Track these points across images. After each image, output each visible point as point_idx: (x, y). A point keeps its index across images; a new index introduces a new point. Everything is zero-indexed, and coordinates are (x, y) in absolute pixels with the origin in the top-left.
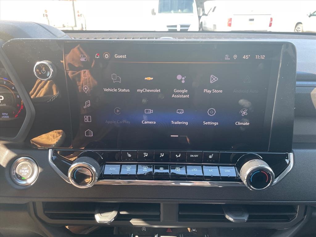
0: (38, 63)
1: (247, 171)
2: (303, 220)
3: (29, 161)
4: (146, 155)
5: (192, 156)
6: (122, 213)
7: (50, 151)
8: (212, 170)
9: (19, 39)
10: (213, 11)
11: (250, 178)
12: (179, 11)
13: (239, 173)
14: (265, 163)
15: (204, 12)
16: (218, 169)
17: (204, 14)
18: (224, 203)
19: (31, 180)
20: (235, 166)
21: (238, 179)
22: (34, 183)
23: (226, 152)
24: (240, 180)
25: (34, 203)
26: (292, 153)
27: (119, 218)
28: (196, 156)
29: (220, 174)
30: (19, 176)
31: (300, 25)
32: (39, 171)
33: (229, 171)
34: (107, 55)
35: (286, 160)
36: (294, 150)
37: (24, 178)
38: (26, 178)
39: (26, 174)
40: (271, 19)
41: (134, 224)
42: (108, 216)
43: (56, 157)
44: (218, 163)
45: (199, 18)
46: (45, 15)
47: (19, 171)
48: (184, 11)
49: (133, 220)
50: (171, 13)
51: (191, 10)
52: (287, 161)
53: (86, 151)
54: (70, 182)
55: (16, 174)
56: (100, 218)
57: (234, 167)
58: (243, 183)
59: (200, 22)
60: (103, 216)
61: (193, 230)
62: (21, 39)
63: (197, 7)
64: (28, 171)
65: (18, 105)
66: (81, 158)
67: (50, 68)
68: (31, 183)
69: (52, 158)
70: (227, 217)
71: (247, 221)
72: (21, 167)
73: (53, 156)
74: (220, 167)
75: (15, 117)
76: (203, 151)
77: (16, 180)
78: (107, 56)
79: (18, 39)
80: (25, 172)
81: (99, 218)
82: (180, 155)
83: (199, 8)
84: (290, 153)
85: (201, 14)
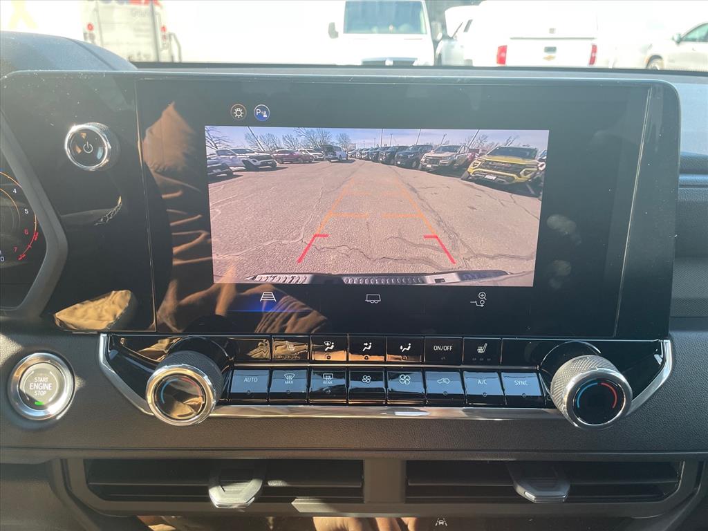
0: (74, 129)
1: (568, 382)
2: (693, 494)
3: (53, 362)
4: (330, 346)
5: (438, 348)
6: (272, 484)
7: (103, 337)
8: (484, 381)
9: (30, 73)
10: (466, 30)
11: (576, 398)
12: (391, 28)
13: (549, 389)
14: (610, 363)
15: (446, 32)
16: (497, 380)
17: (445, 37)
18: (512, 457)
19: (56, 409)
20: (537, 372)
21: (545, 401)
22: (63, 413)
23: (517, 339)
24: (551, 405)
25: (64, 462)
26: (669, 341)
27: (264, 495)
28: (447, 348)
29: (503, 390)
30: (28, 399)
31: (659, 61)
32: (77, 385)
33: (524, 384)
34: (240, 111)
35: (657, 356)
36: (672, 333)
37: (41, 402)
38: (44, 403)
39: (44, 393)
40: (594, 49)
41: (301, 510)
42: (241, 491)
43: (117, 352)
44: (498, 364)
45: (434, 44)
46: (88, 35)
47: (27, 385)
48: (402, 28)
49: (298, 501)
50: (372, 33)
51: (416, 27)
52: (659, 359)
53: (188, 337)
54: (152, 412)
55: (20, 391)
56: (222, 496)
57: (535, 374)
58: (559, 410)
59: (438, 52)
60: (229, 492)
61: (440, 523)
62: (36, 71)
63: (431, 20)
64: (49, 387)
65: (26, 232)
66: (175, 354)
67: (103, 139)
68: (57, 415)
69: (107, 355)
70: (520, 490)
71: (567, 501)
72: (34, 376)
73: (109, 351)
74: (502, 373)
75: (20, 259)
76: (463, 337)
77: (21, 409)
78: (239, 113)
79: (29, 71)
80: (42, 388)
81: (219, 496)
82: (409, 347)
83: (433, 23)
84: (665, 341)
85: (439, 36)
